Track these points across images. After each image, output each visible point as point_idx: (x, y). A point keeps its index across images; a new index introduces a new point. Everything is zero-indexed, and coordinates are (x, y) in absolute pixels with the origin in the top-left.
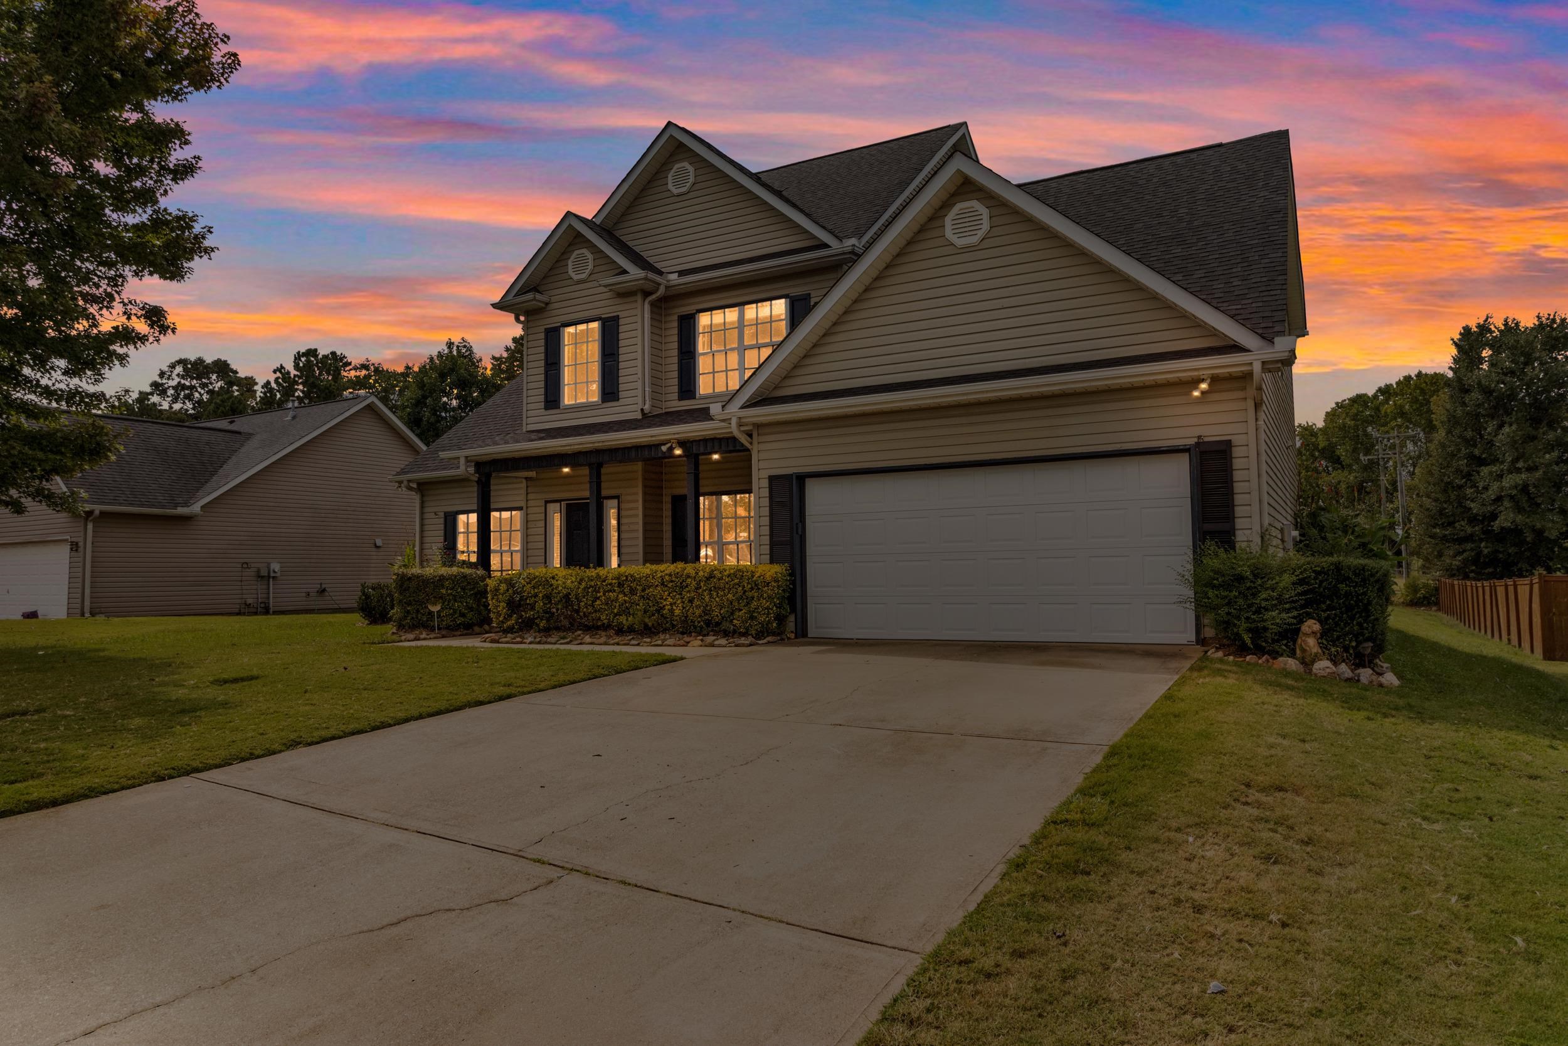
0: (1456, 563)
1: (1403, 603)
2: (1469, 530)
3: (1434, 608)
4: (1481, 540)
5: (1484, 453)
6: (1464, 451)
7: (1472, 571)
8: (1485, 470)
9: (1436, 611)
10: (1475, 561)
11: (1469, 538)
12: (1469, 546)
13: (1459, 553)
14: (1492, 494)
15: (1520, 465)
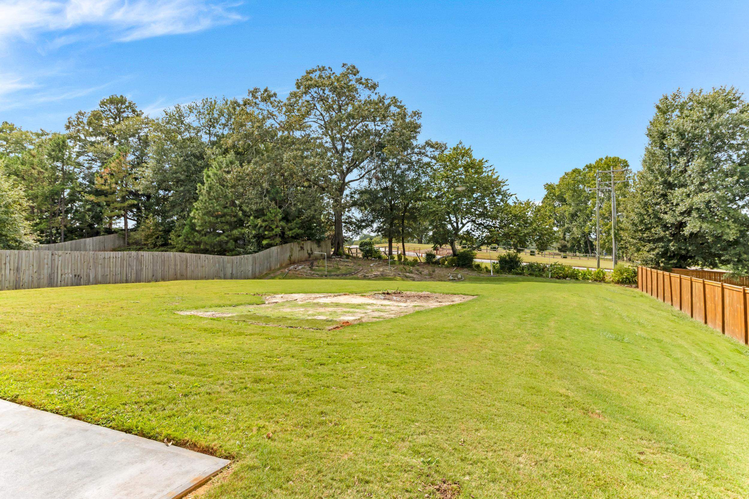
0: (652, 255)
1: (613, 281)
2: (662, 234)
3: (634, 286)
4: (670, 241)
5: (675, 180)
6: (661, 179)
7: (662, 262)
8: (678, 191)
9: (635, 287)
10: (664, 255)
11: (660, 239)
12: (662, 244)
13: (653, 249)
14: (682, 208)
15: (705, 187)
